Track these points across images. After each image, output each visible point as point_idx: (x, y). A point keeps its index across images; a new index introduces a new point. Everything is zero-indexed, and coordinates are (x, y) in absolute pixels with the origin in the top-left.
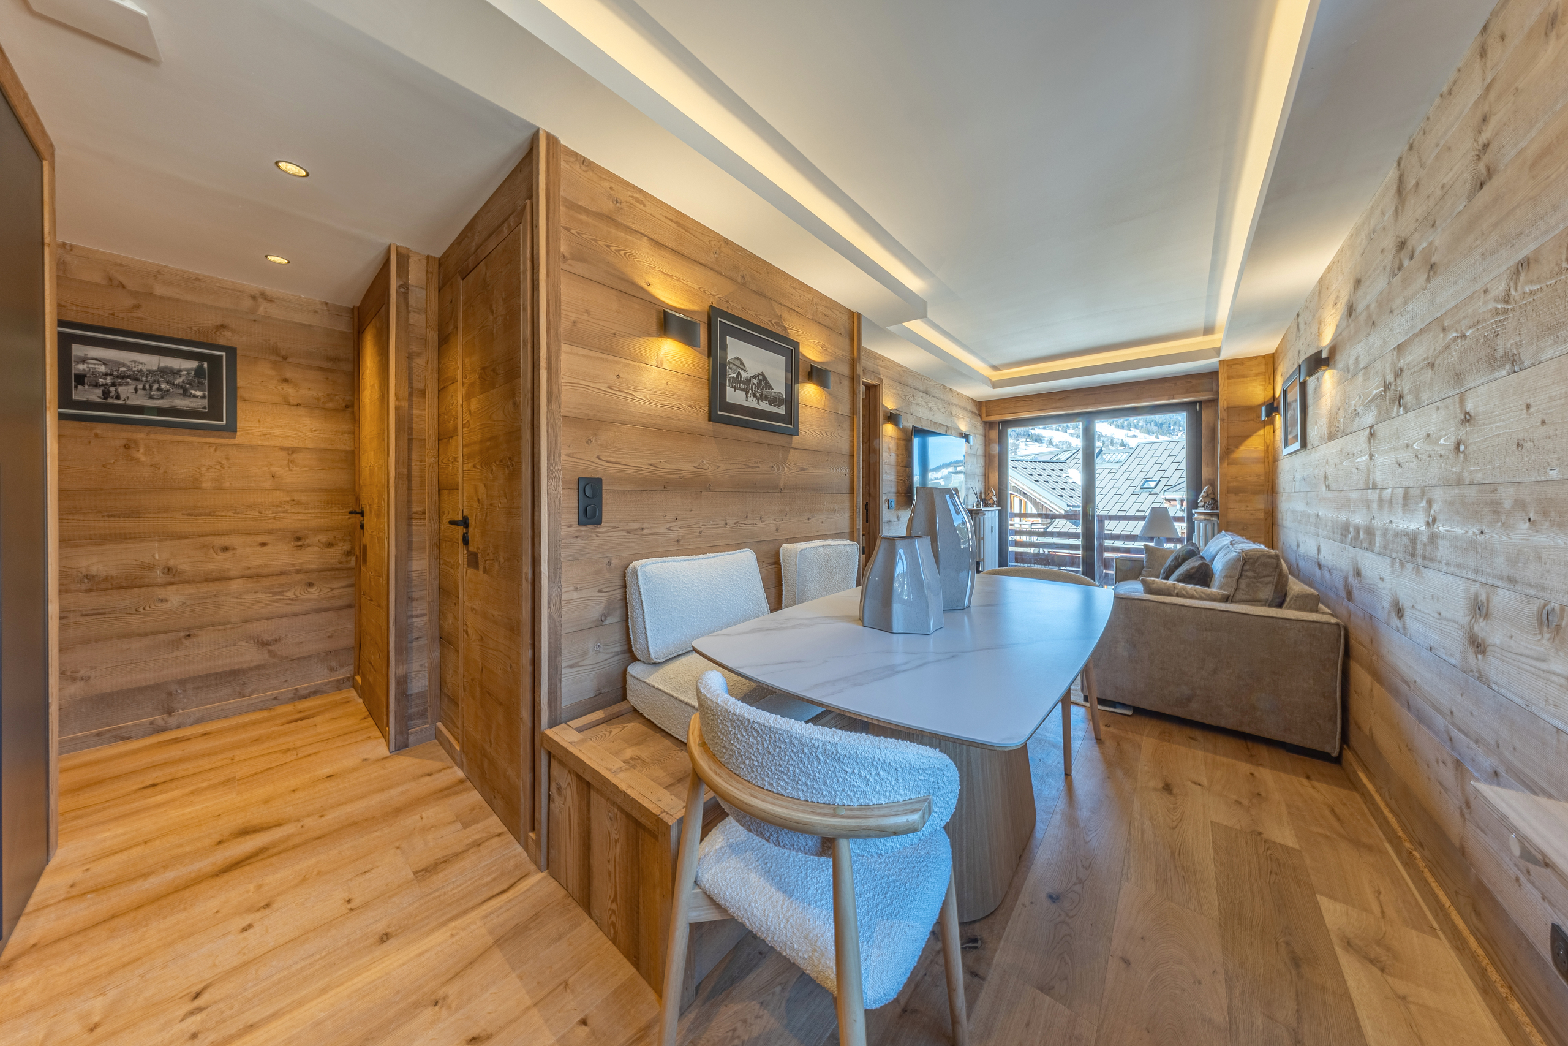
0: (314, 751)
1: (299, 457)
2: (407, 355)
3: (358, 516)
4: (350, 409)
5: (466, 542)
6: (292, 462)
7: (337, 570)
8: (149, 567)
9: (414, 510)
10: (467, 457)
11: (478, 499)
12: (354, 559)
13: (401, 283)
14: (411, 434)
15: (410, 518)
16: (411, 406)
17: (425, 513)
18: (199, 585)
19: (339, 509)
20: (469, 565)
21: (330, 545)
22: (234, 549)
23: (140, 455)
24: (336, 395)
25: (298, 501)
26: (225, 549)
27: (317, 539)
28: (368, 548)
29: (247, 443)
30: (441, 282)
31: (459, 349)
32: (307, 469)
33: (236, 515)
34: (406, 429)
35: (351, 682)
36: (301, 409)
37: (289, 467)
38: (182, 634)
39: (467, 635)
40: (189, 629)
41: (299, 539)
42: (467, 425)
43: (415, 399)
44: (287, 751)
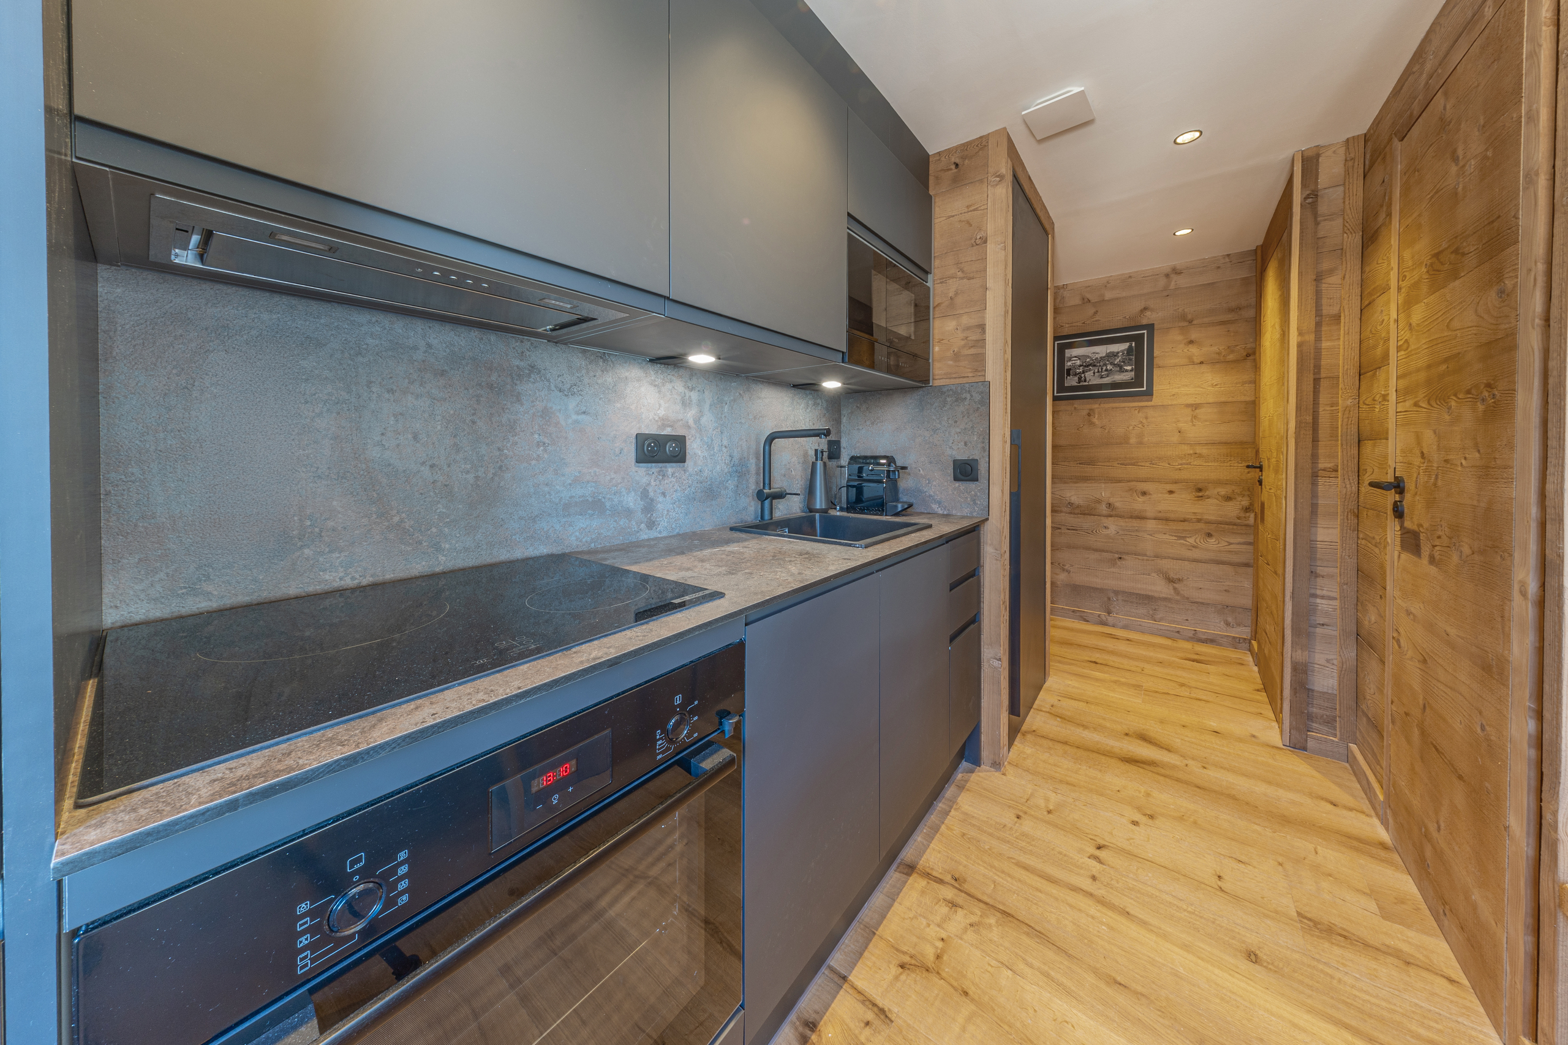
0: (1204, 698)
1: (1199, 412)
2: (1314, 277)
3: (1258, 470)
4: (1251, 357)
5: (1398, 512)
6: (1195, 417)
7: (1235, 524)
8: (1099, 501)
9: (1321, 466)
10: (1403, 393)
11: (1422, 453)
12: (1252, 515)
13: (1308, 192)
14: (1319, 372)
15: (1315, 475)
16: (1318, 339)
17: (1337, 471)
18: (1127, 520)
19: (1238, 462)
20: (1405, 546)
21: (1228, 498)
22: (1150, 494)
23: (1095, 420)
24: (1237, 346)
25: (1200, 454)
26: (1144, 493)
27: (1216, 492)
28: (1266, 506)
29: (1160, 404)
30: (1367, 162)
31: (1394, 241)
32: (1208, 423)
33: (1152, 466)
34: (1312, 368)
35: (1247, 645)
36: (1203, 366)
37: (1192, 422)
38: (1117, 556)
39: (1400, 647)
40: (1121, 553)
41: (1200, 490)
42: (1405, 346)
43: (1324, 328)
44: (1182, 685)
